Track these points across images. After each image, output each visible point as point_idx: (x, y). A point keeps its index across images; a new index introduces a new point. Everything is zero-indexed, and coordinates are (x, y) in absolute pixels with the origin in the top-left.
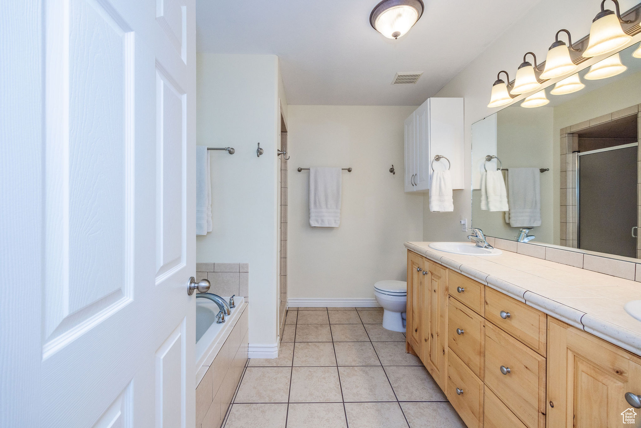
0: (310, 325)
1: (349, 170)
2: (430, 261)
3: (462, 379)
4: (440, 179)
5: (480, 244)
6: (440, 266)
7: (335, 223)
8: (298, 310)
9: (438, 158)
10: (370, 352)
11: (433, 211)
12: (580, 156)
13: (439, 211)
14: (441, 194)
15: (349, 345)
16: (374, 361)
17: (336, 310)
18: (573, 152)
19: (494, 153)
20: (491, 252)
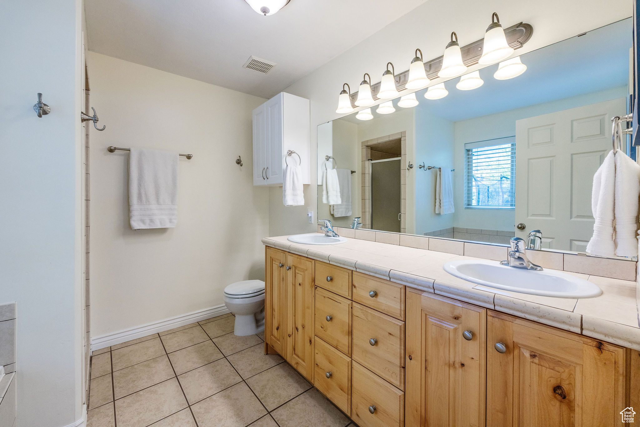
0: (136, 366)
1: (189, 157)
2: (294, 255)
3: (330, 362)
4: (293, 174)
5: (329, 234)
6: (305, 259)
7: (170, 222)
8: (111, 350)
9: (290, 153)
10: (227, 370)
11: (287, 206)
12: (372, 163)
13: (292, 205)
14: (294, 188)
15: (199, 372)
16: (234, 379)
17: (172, 332)
18: (368, 160)
19: (330, 154)
20: (339, 241)
